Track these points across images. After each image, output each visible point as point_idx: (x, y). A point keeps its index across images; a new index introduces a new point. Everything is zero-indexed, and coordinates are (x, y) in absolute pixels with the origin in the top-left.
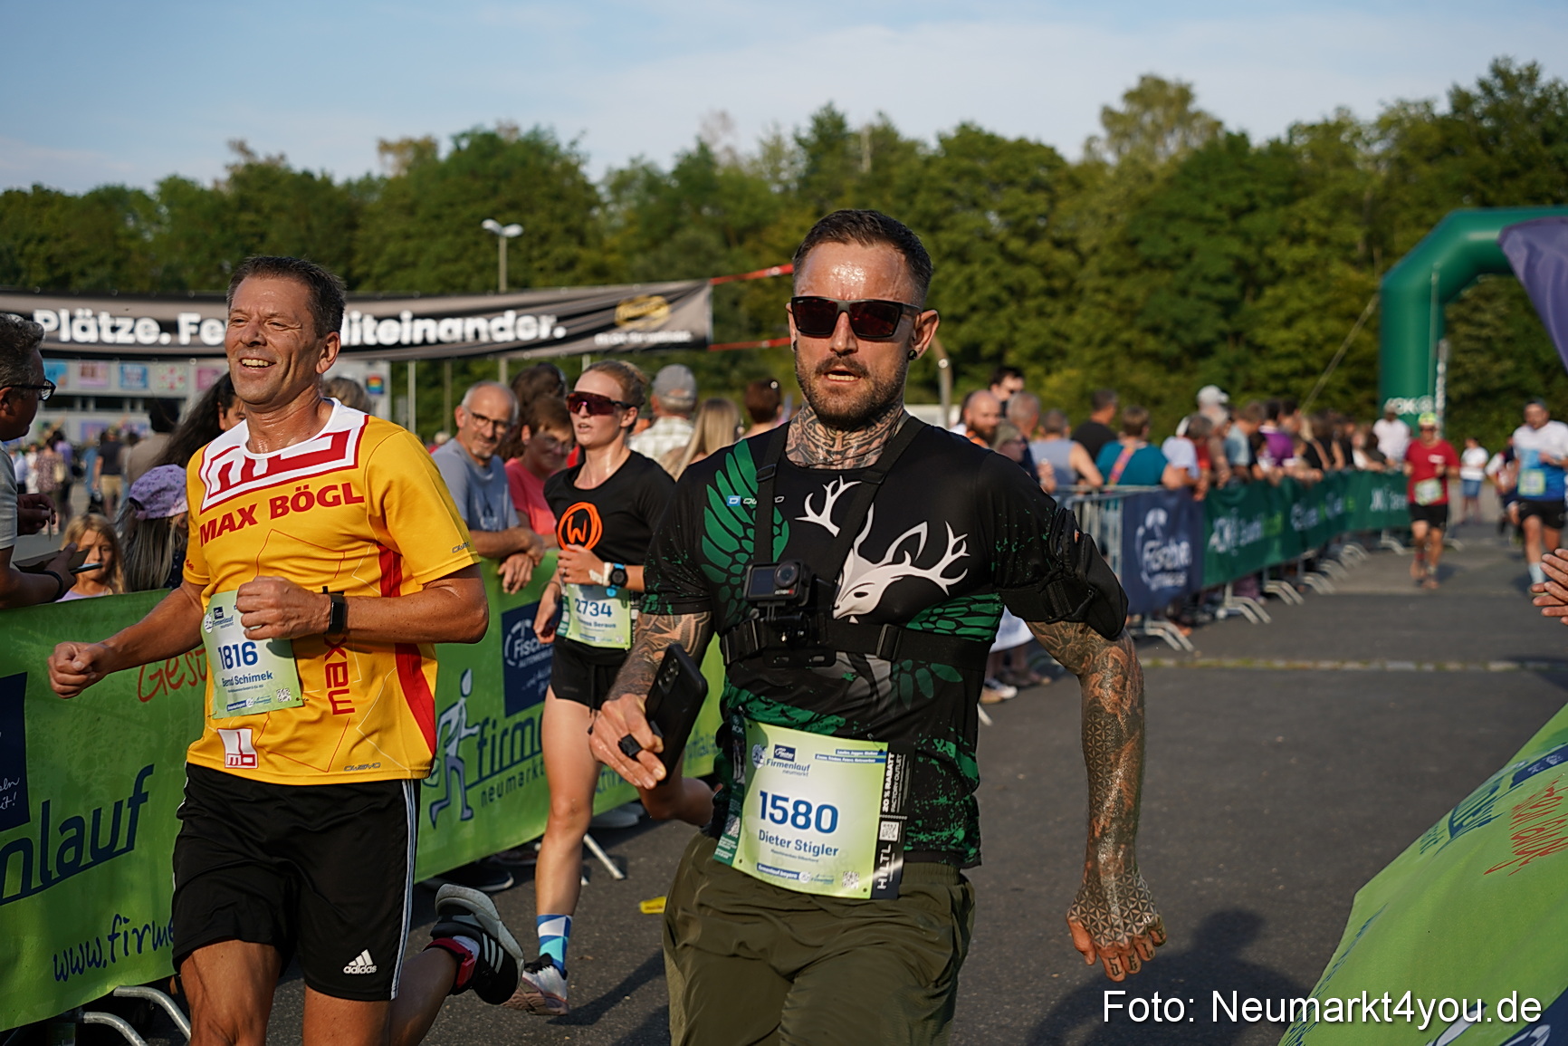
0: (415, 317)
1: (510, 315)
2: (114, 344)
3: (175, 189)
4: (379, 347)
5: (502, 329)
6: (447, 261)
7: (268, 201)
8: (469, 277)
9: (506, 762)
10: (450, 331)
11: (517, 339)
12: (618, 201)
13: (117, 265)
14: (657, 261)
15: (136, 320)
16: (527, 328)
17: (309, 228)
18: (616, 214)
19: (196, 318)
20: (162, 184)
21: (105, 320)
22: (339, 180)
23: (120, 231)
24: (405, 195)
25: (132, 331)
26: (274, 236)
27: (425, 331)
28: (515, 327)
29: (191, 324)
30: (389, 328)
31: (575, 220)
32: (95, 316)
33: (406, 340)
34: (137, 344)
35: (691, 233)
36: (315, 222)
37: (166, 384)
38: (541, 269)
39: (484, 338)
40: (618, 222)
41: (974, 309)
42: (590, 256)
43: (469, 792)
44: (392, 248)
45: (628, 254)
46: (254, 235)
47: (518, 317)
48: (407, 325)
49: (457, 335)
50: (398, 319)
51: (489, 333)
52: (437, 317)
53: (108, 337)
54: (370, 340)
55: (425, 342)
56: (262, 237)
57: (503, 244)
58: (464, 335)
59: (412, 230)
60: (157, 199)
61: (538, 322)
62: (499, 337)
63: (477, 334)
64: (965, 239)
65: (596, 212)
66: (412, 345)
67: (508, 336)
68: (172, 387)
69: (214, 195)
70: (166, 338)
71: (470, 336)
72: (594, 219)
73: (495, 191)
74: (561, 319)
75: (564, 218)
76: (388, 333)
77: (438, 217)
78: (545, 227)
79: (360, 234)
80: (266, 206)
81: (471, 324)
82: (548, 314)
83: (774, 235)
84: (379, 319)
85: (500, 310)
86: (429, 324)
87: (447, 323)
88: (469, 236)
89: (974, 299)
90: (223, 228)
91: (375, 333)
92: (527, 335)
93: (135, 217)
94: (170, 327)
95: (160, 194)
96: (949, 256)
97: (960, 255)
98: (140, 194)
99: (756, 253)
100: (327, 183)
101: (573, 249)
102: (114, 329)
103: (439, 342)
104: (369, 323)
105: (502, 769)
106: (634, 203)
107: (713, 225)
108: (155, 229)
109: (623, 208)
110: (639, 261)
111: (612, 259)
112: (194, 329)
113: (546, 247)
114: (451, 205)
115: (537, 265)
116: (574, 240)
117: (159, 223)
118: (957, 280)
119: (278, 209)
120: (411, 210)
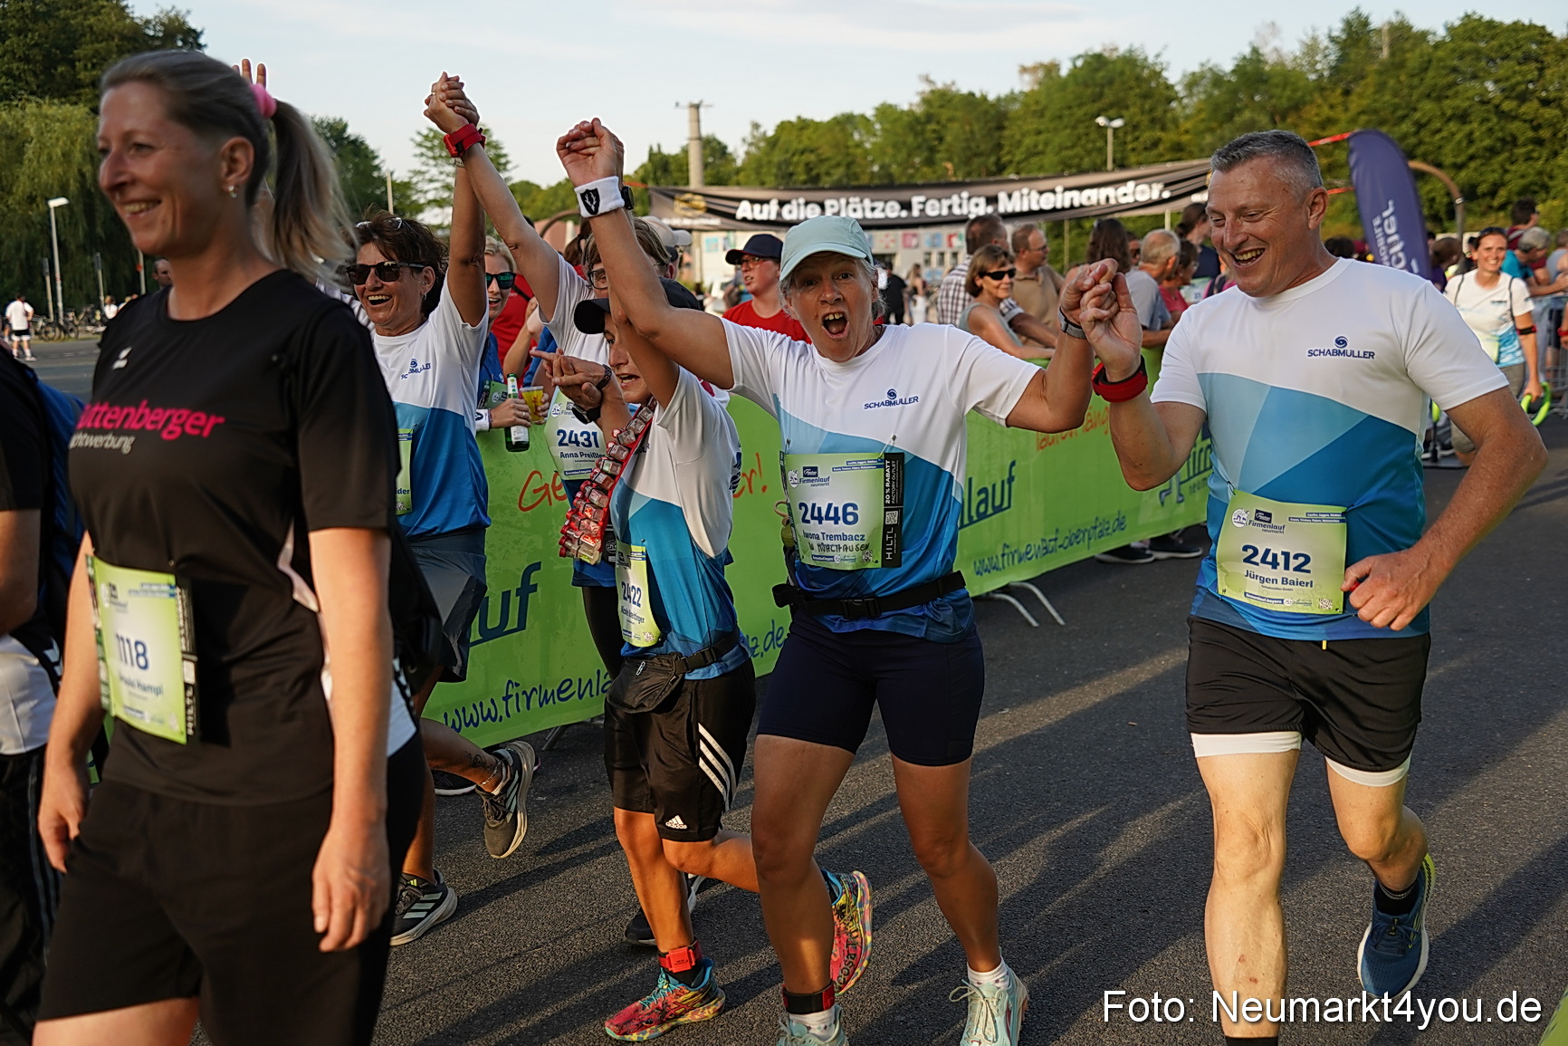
0: (1066, 189)
1: (1131, 184)
2: (873, 219)
3: (885, 112)
4: (1042, 212)
5: (1125, 195)
6: (1066, 148)
7: (945, 115)
8: (1082, 159)
9: (1202, 468)
10: (1089, 198)
11: (1136, 201)
12: (1190, 95)
13: (849, 165)
14: (1222, 138)
15: (886, 202)
16: (1143, 192)
17: (972, 132)
18: (1188, 105)
19: (922, 199)
20: (877, 109)
21: (867, 203)
22: (992, 97)
23: (850, 143)
24: (1037, 103)
25: (883, 210)
26: (949, 139)
27: (1072, 199)
28: (1134, 193)
29: (920, 203)
30: (1048, 199)
31: (1158, 113)
32: (862, 201)
33: (1059, 206)
34: (887, 218)
35: (1247, 115)
36: (976, 127)
37: (883, 245)
38: (1134, 150)
39: (1112, 202)
40: (1187, 111)
41: (1472, 158)
42: (1170, 137)
43: (1183, 486)
44: (1028, 141)
45: (1201, 133)
46: (937, 139)
47: (1136, 185)
48: (1059, 196)
49: (1094, 201)
50: (1053, 191)
51: (1116, 198)
52: (1081, 188)
53: (869, 215)
54: (1035, 207)
55: (1072, 207)
56: (941, 139)
57: (1110, 133)
58: (1098, 201)
59: (1042, 127)
60: (872, 119)
61: (1151, 188)
62: (1123, 200)
63: (1108, 199)
64: (1467, 104)
65: (1174, 104)
66: (1063, 209)
67: (1130, 199)
68: (887, 247)
69: (910, 113)
70: (904, 214)
71: (1103, 201)
72: (1173, 109)
73: (1100, 96)
74: (1167, 185)
75: (1151, 110)
76: (1047, 202)
77: (1060, 117)
78: (1137, 119)
79: (1007, 133)
80: (943, 119)
81: (1104, 192)
82: (1158, 182)
83: (1310, 112)
84: (1041, 193)
85: (1124, 181)
86: (1075, 194)
87: (1087, 192)
88: (1081, 130)
89: (1472, 150)
90: (916, 134)
91: (1038, 202)
92: (1142, 198)
93: (860, 134)
94: (906, 206)
95: (876, 116)
96: (1449, 120)
97: (1463, 117)
98: (863, 117)
99: (1296, 126)
100: (984, 98)
101: (1159, 134)
102: (873, 209)
103: (1082, 206)
104: (1034, 195)
105: (1200, 473)
106: (1203, 97)
107: (1261, 107)
108: (873, 140)
109: (1195, 99)
110: (1208, 139)
111: (1185, 138)
112: (921, 207)
113: (1137, 134)
114: (1070, 108)
115: (1130, 147)
116: (1158, 126)
117: (875, 135)
118: (1458, 137)
119: (951, 120)
120: (1041, 114)
